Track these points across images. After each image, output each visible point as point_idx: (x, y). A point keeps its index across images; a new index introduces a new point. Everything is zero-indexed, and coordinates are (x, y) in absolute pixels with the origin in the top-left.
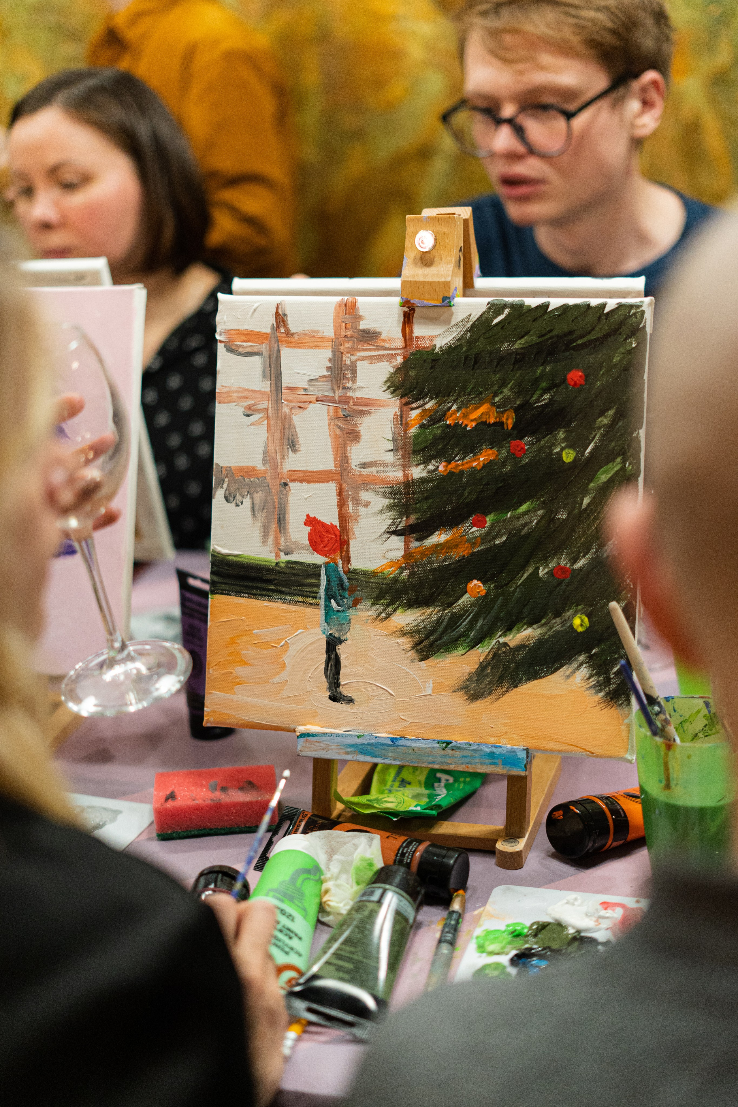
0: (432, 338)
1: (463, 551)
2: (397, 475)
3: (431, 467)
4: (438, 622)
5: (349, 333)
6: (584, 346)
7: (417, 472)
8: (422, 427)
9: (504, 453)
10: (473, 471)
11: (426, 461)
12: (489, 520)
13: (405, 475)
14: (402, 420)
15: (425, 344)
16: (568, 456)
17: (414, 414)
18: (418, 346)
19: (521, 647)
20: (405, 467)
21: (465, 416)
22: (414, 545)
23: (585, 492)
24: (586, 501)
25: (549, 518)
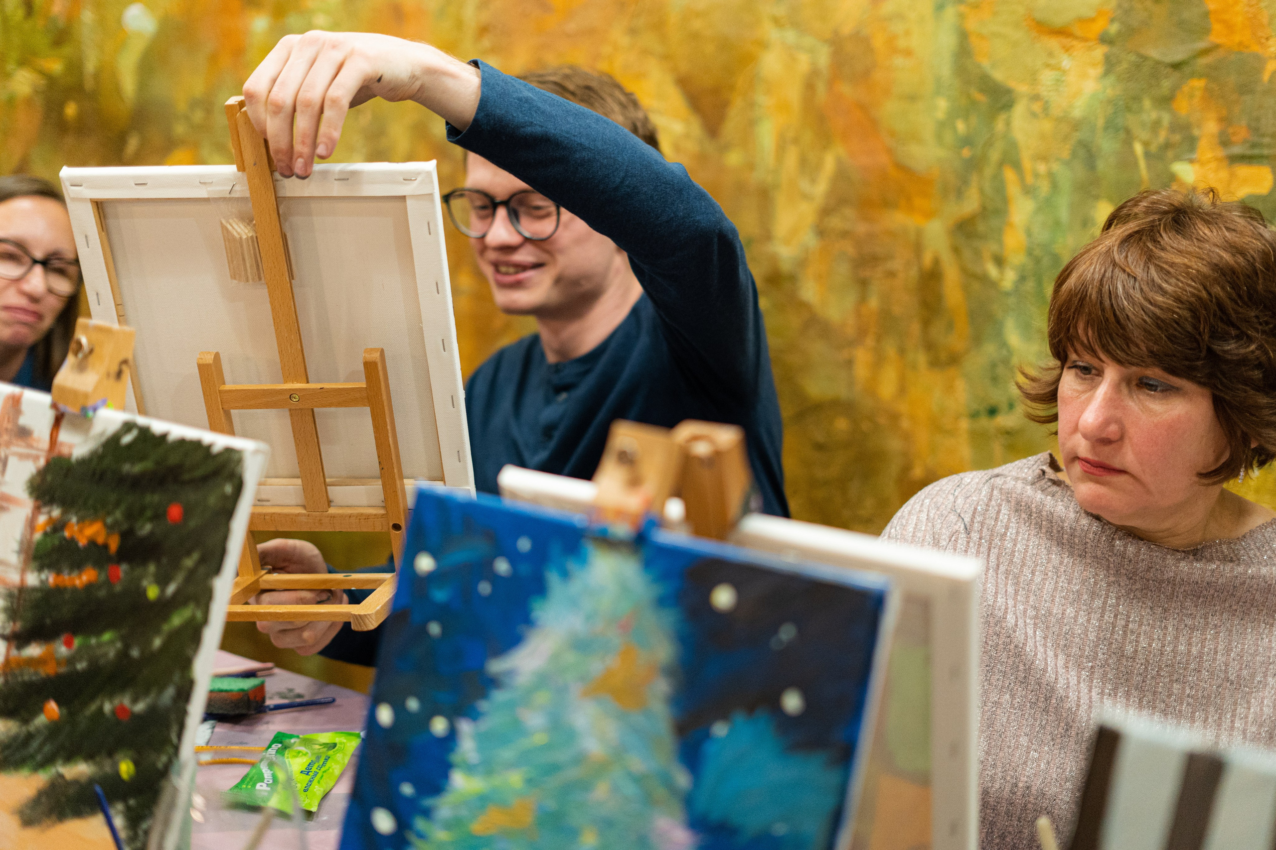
0: (71, 446)
1: (49, 670)
2: (14, 578)
3: (43, 576)
4: (15, 738)
5: (10, 426)
6: (192, 481)
7: (32, 579)
8: (46, 534)
9: (103, 577)
10: (75, 590)
11: (40, 569)
12: (77, 642)
13: (22, 580)
14: (31, 524)
15: (65, 451)
16: (152, 592)
17: (42, 519)
18: (59, 452)
19: (75, 782)
20: (23, 571)
21: (81, 531)
22: (14, 652)
23: (157, 631)
24: (157, 642)
25: (124, 654)
